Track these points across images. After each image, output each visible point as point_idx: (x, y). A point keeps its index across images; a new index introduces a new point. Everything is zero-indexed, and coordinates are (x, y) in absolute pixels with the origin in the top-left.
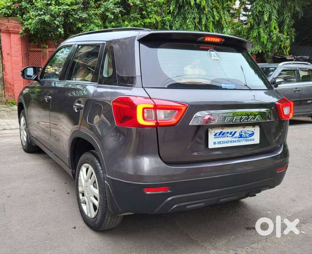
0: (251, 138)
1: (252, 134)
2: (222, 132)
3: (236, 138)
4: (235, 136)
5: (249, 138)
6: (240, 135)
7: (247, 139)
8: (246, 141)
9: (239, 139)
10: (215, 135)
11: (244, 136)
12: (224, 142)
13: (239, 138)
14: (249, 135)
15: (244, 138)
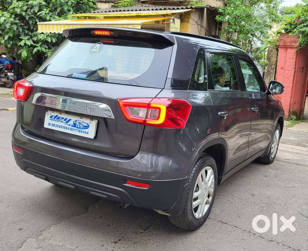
0: (85, 130)
1: (87, 127)
2: (58, 116)
3: (69, 125)
4: (69, 123)
5: (83, 130)
6: (74, 124)
7: (81, 130)
8: (79, 131)
9: (72, 128)
10: (51, 117)
11: (78, 126)
12: (57, 126)
13: (72, 126)
14: (83, 126)
15: (78, 128)
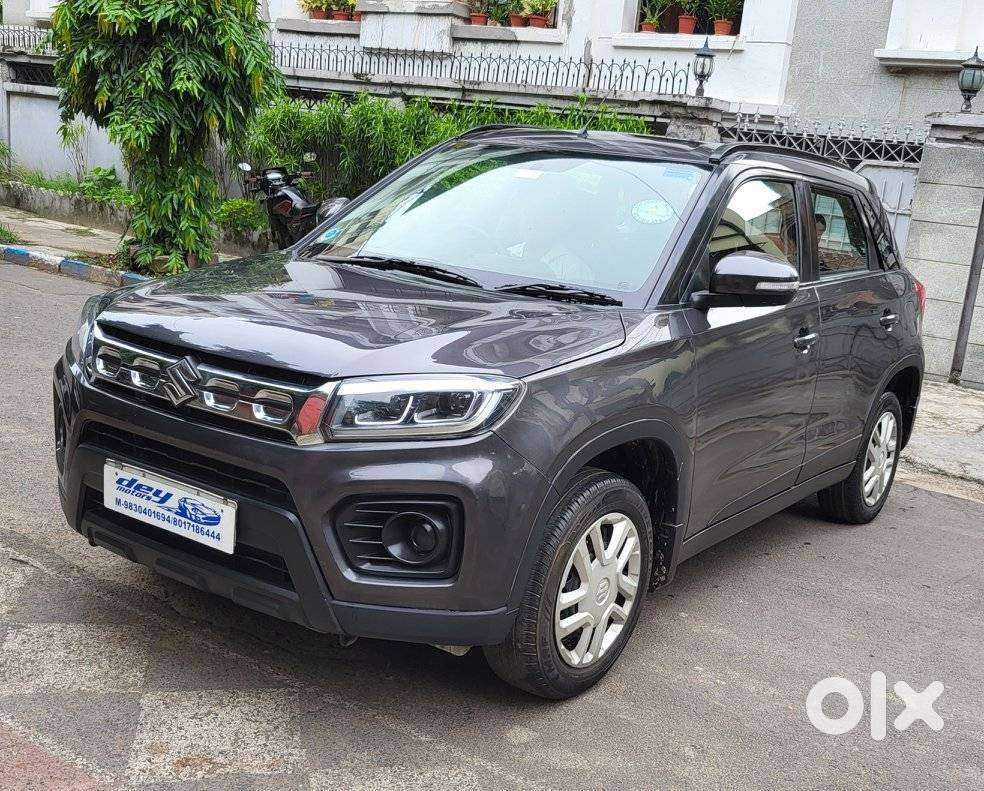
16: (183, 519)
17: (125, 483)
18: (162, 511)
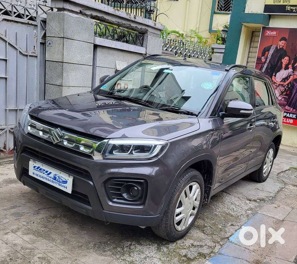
16: (55, 181)
17: (36, 168)
18: (48, 178)
